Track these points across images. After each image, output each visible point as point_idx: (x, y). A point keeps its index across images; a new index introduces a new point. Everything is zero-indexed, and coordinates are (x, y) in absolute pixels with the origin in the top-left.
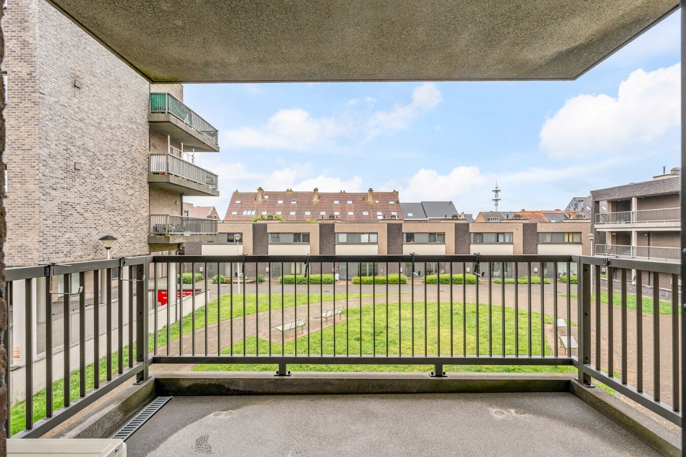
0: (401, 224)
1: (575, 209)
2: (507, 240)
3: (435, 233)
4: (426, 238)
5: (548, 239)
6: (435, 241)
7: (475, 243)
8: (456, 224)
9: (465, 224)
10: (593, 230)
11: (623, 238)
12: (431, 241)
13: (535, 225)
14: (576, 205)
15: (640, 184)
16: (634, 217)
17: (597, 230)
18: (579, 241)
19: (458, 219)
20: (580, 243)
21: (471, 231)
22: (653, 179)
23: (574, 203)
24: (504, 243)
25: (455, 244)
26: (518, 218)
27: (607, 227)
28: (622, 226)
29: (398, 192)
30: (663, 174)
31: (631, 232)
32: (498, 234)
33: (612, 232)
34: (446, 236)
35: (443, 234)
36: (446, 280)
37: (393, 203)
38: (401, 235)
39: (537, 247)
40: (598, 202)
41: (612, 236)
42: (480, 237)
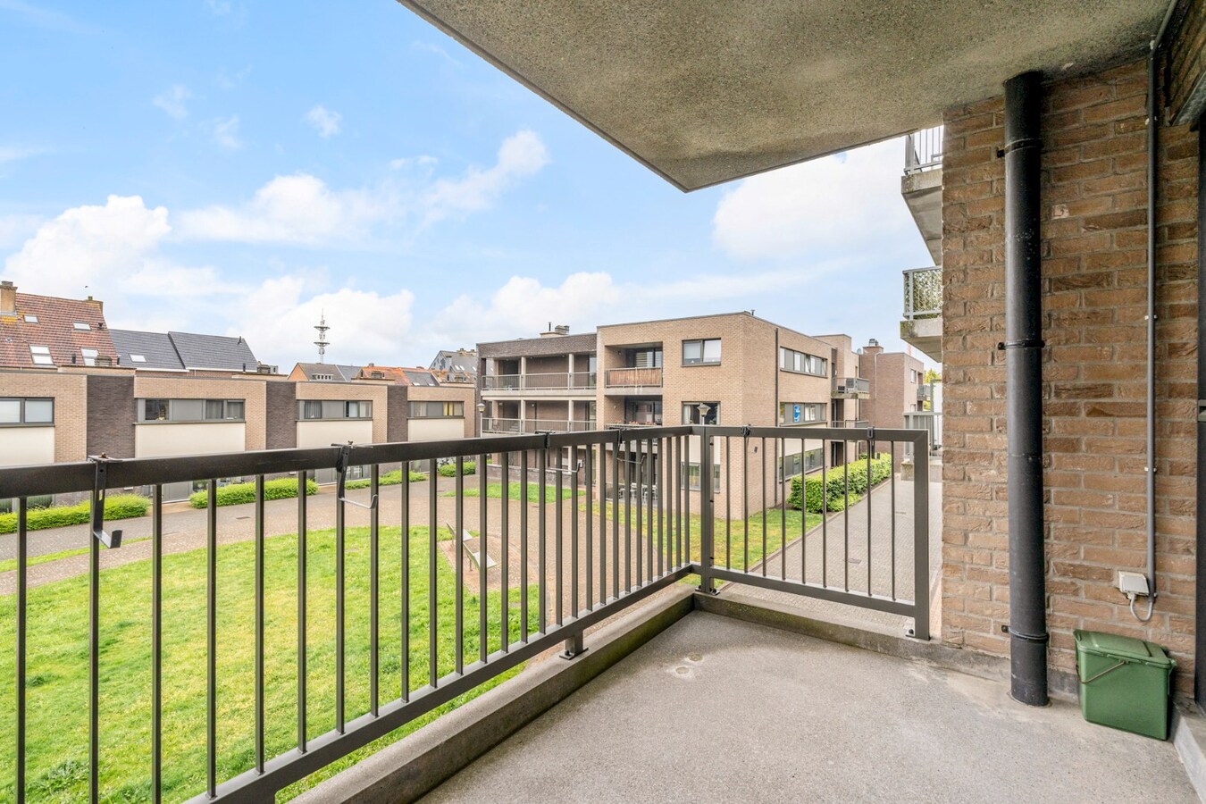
0: (131, 379)
1: (441, 368)
2: (363, 414)
3: (221, 401)
4: (199, 410)
5: (422, 412)
6: (222, 417)
7: (307, 418)
8: (269, 384)
9: (287, 384)
10: (478, 398)
11: (510, 409)
12: (211, 418)
13: (405, 389)
14: (443, 362)
15: (529, 340)
16: (522, 382)
17: (484, 399)
18: (461, 414)
19: (269, 374)
20: (462, 417)
21: (299, 396)
22: (540, 337)
23: (441, 359)
24: (359, 419)
25: (267, 422)
26: (378, 377)
27: (493, 394)
28: (508, 394)
29: (101, 303)
30: (548, 331)
31: (520, 401)
32: (348, 403)
33: (499, 402)
34: (247, 406)
35: (241, 403)
36: (249, 495)
37: (87, 327)
38: (129, 403)
39: (407, 423)
40: (484, 360)
41: (499, 406)
42: (316, 409)
